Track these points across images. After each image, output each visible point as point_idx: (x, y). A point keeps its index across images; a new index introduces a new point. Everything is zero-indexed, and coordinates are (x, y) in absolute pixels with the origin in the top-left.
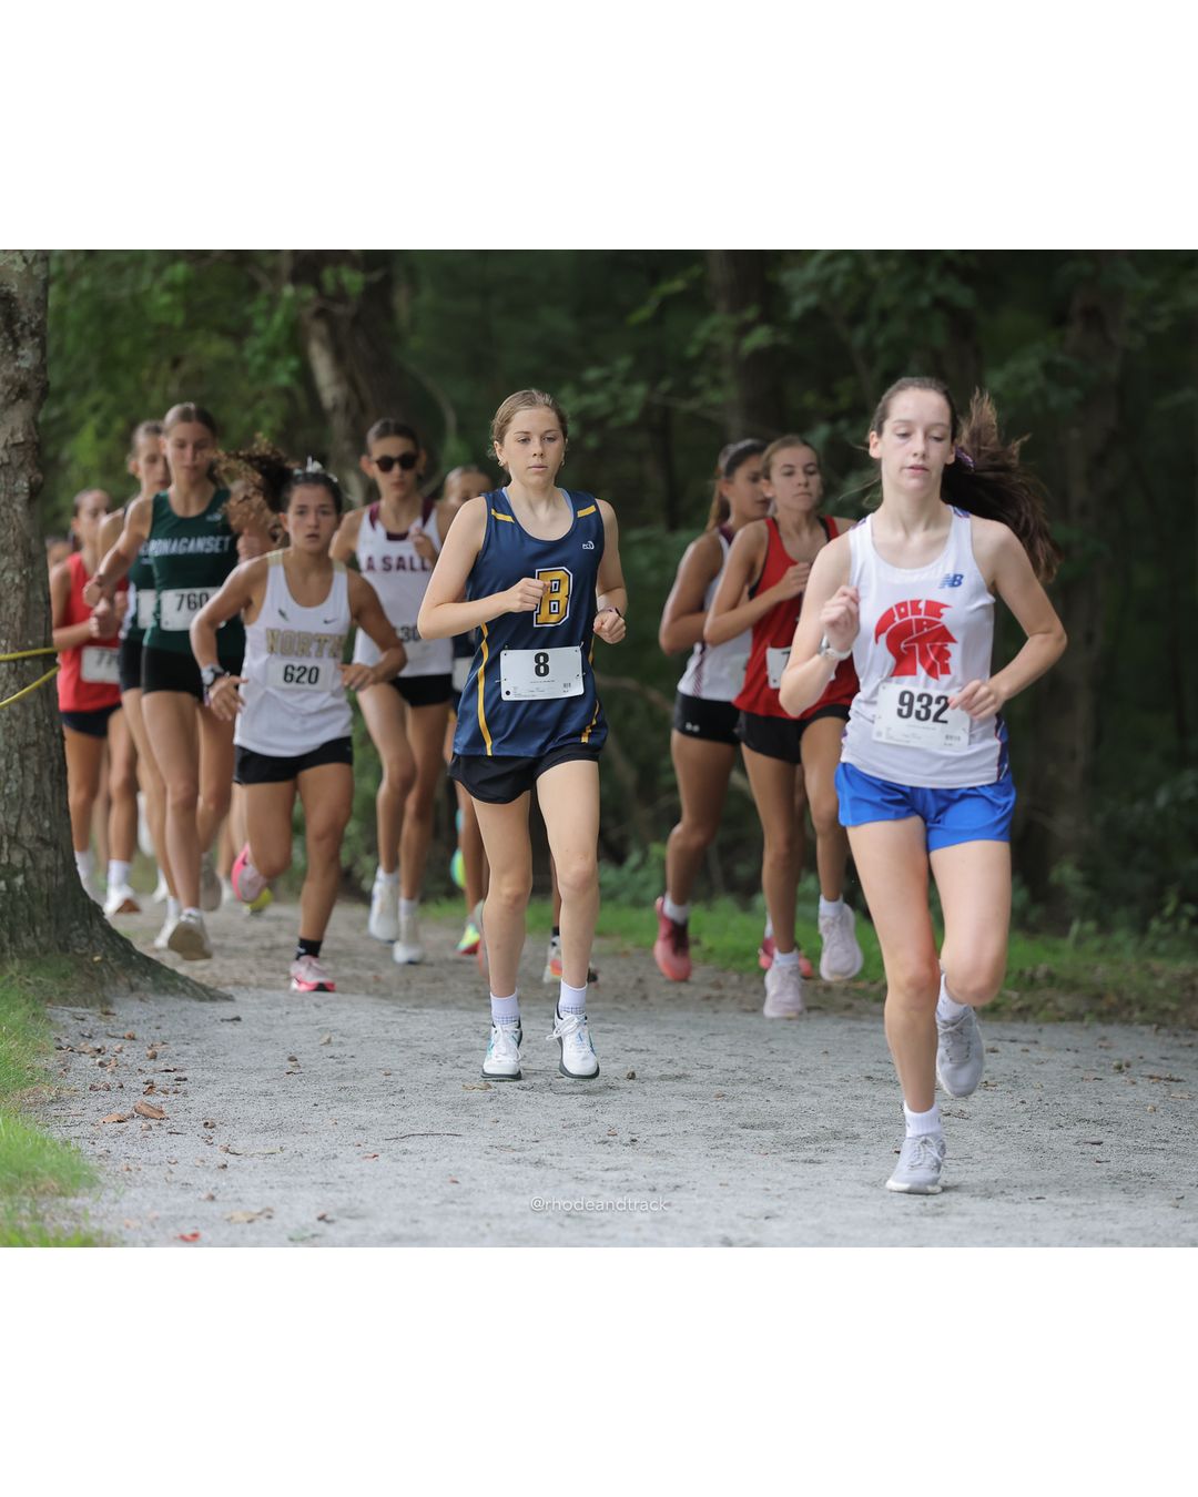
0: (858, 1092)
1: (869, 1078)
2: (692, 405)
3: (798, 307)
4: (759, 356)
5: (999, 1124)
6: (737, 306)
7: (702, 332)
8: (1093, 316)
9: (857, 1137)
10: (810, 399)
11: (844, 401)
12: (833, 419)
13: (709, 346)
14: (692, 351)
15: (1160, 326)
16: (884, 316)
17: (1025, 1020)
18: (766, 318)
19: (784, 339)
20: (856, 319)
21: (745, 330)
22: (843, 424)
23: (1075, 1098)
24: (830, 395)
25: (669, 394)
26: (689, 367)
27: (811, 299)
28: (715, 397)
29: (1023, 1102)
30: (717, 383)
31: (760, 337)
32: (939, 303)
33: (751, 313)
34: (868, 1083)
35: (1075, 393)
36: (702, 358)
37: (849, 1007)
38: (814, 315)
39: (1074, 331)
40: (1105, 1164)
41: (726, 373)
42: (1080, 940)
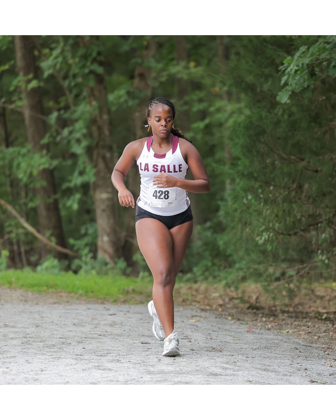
0: (71, 329)
1: (74, 324)
2: (12, 106)
3: (46, 74)
4: (34, 90)
5: (116, 338)
6: (26, 73)
7: (15, 82)
8: (142, 76)
9: (70, 344)
10: (51, 104)
11: (62, 104)
12: (59, 110)
13: (17, 87)
14: (12, 89)
15: (163, 79)
16: (75, 76)
17: (125, 304)
18: (36, 77)
19: (42, 84)
20: (65, 77)
21: (29, 81)
22: (62, 112)
23: (141, 329)
24: (58, 103)
25: (4, 103)
26: (11, 94)
27: (51, 71)
28: (19, 103)
29: (124, 331)
30: (20, 99)
31: (34, 84)
32: (91, 72)
33: (31, 76)
34: (75, 326)
35: (137, 101)
36: (15, 90)
37: (68, 302)
38: (51, 76)
39: (136, 81)
40: (151, 350)
41: (23, 96)
42: (143, 278)
